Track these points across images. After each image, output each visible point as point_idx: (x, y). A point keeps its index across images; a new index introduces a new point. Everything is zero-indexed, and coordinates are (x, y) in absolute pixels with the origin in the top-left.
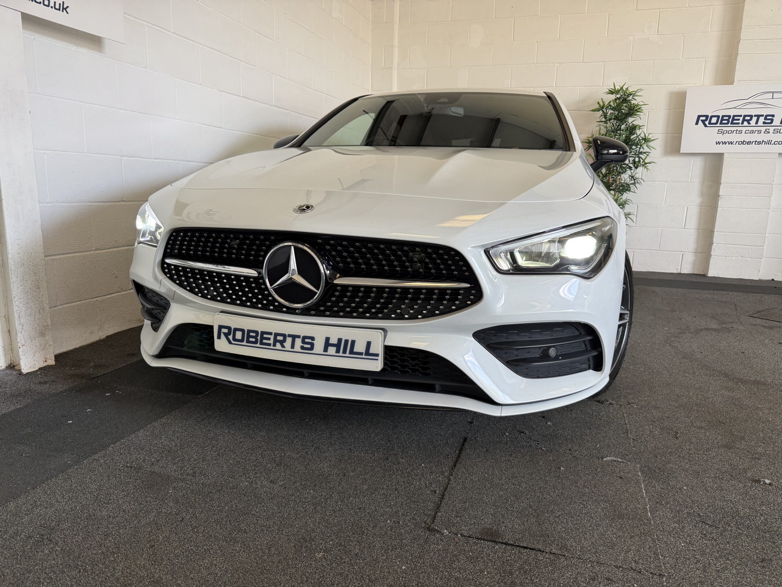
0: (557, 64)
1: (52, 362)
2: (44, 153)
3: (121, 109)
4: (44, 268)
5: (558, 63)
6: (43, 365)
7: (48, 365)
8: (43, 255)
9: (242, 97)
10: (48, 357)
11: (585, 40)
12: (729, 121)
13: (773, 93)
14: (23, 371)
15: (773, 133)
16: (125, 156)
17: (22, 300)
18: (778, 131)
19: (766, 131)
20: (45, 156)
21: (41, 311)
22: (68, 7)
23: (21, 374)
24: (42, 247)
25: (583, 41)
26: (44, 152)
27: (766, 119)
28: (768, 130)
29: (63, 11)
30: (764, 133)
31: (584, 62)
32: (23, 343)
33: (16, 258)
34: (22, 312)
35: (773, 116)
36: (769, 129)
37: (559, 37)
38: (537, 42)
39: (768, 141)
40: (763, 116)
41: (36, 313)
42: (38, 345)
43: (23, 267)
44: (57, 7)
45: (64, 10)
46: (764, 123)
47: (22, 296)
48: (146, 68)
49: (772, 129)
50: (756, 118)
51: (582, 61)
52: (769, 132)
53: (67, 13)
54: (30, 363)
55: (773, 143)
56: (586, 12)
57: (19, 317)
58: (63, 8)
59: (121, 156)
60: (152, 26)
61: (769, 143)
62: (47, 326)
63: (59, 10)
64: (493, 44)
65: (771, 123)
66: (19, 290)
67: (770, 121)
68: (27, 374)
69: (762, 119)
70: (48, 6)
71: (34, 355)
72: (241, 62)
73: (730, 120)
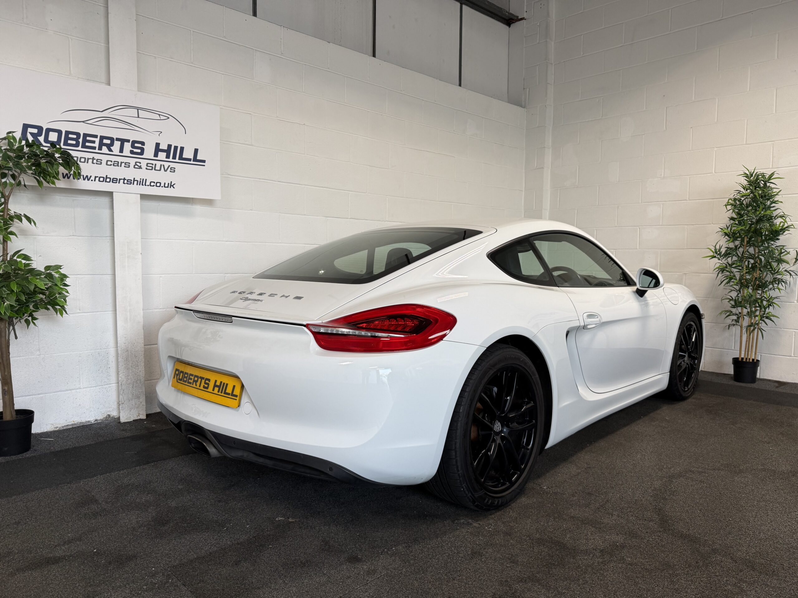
0: (716, 149)
1: (144, 417)
2: (161, 277)
3: (227, 241)
4: (143, 353)
5: (717, 147)
6: (137, 418)
7: (140, 419)
8: (143, 344)
9: (350, 218)
10: (141, 413)
11: (747, 120)
14: (121, 421)
16: (228, 273)
17: (125, 374)
20: (161, 278)
21: (138, 381)
22: (174, 184)
23: (120, 422)
24: (143, 339)
25: (746, 121)
26: (161, 275)
29: (170, 187)
31: (748, 144)
32: (123, 402)
33: (123, 346)
34: (124, 381)
37: (717, 120)
38: (692, 128)
41: (134, 383)
42: (134, 404)
43: (127, 352)
44: (166, 185)
45: (172, 187)
47: (124, 371)
48: (251, 210)
51: (745, 143)
53: (174, 188)
54: (127, 416)
56: (748, 90)
57: (121, 384)
58: (171, 186)
59: (226, 274)
60: (259, 180)
62: (142, 392)
63: (168, 187)
64: (644, 134)
66: (123, 367)
68: (124, 422)
70: (160, 186)
71: (130, 411)
72: (349, 192)
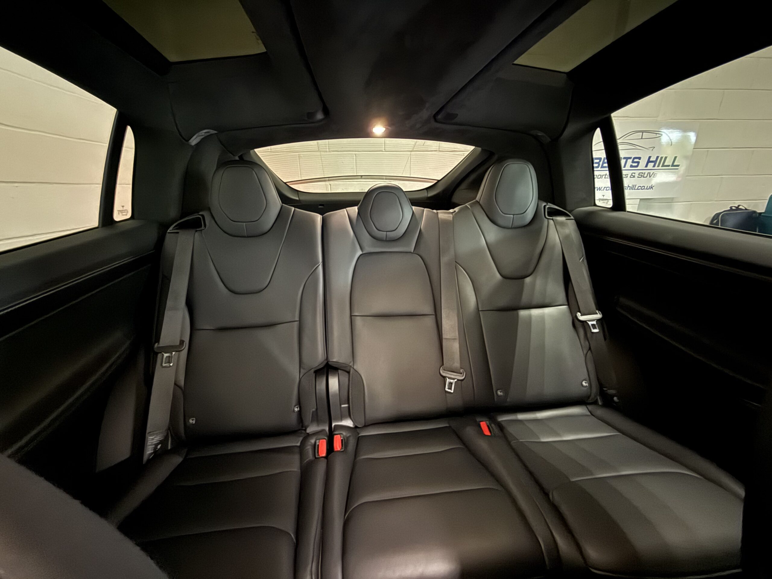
12: (599, 165)
13: (643, 132)
15: (638, 177)
18: (642, 175)
19: (632, 175)
27: (633, 162)
28: (633, 174)
30: (630, 177)
35: (640, 158)
36: (635, 173)
39: (633, 186)
40: (630, 158)
46: (631, 166)
49: (637, 172)
50: (625, 160)
52: (634, 177)
55: (636, 188)
61: (634, 188)
65: (637, 166)
67: (636, 164)
69: (630, 161)
73: (601, 163)
